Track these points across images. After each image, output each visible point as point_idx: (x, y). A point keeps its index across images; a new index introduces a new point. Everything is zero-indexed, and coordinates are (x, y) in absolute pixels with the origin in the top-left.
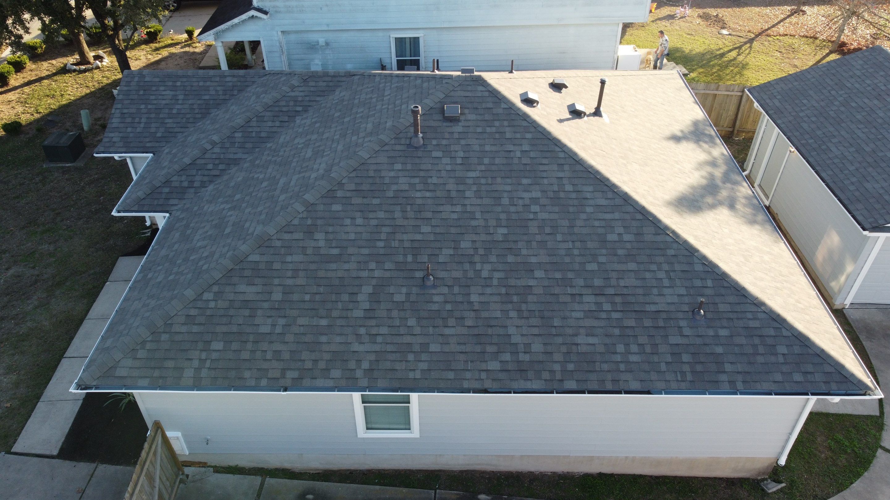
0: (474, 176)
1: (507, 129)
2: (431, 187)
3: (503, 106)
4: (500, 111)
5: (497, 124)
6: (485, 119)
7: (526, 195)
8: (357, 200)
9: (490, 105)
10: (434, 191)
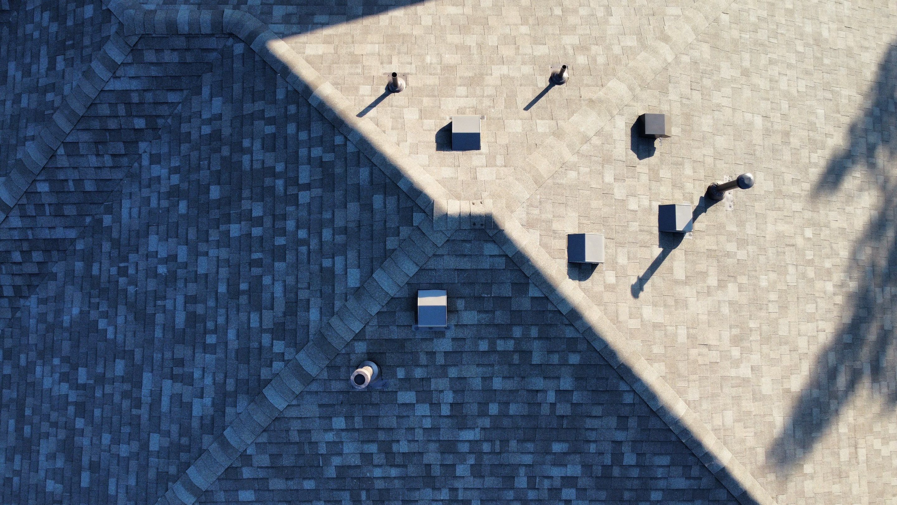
0: (471, 438)
1: (536, 345)
2: (399, 460)
3: (534, 292)
4: (526, 304)
5: (517, 332)
6: (496, 322)
7: (556, 472)
8: (277, 484)
9: (507, 291)
10: (404, 466)
